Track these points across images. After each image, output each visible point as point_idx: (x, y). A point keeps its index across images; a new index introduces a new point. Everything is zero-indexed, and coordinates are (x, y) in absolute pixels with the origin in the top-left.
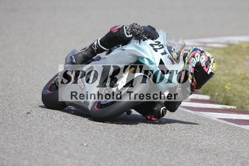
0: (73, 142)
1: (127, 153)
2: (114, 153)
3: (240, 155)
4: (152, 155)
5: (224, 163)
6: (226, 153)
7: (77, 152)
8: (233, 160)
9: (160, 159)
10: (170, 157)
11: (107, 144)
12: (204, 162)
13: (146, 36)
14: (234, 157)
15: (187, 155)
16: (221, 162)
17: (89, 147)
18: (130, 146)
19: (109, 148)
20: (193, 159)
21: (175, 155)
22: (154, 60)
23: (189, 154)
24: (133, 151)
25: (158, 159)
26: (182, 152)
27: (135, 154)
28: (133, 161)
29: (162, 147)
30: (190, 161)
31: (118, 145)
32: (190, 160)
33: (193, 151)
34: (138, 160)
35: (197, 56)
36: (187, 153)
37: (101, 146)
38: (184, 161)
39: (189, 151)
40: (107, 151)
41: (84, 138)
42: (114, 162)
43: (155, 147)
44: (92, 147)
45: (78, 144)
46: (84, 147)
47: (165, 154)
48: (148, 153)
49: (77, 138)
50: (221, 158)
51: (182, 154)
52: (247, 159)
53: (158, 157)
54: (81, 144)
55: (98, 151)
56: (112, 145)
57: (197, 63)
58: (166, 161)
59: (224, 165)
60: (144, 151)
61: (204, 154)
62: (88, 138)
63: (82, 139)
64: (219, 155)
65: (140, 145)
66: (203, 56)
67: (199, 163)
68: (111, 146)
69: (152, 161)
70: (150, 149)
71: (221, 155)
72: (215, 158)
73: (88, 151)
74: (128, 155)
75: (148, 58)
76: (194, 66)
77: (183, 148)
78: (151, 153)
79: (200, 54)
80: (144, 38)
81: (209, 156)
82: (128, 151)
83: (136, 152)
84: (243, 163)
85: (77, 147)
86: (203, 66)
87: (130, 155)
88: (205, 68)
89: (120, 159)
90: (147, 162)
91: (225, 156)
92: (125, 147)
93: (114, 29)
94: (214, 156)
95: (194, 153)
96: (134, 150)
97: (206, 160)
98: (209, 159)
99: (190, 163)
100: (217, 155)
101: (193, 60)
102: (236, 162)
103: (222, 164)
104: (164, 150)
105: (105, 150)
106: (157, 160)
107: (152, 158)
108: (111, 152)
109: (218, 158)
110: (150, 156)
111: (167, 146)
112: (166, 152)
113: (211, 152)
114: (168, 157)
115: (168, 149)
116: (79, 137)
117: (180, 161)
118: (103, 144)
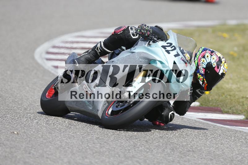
0: (3, 131)
1: (58, 140)
2: (45, 141)
3: (169, 141)
4: (82, 142)
5: (154, 149)
6: (156, 140)
7: (8, 140)
8: (163, 146)
9: (90, 146)
10: (100, 144)
11: (37, 132)
12: (134, 148)
13: (156, 38)
14: (164, 143)
15: (117, 141)
16: (151, 149)
17: (19, 135)
18: (61, 134)
19: (40, 136)
20: (123, 146)
21: (105, 142)
22: (167, 62)
23: (120, 140)
24: (64, 139)
25: (88, 146)
26: (112, 139)
27: (66, 142)
28: (64, 149)
29: (92, 134)
30: (121, 148)
31: (49, 133)
32: (121, 146)
33: (123, 137)
34: (68, 148)
35: (208, 56)
36: (117, 139)
37: (31, 134)
38: (115, 148)
39: (119, 138)
40: (38, 139)
41: (14, 126)
42: (45, 150)
43: (85, 134)
44: (23, 135)
45: (9, 132)
46: (15, 135)
47: (96, 141)
48: (78, 140)
49: (8, 126)
50: (151, 144)
51: (112, 141)
52: (177, 145)
53: (89, 144)
54: (12, 132)
55: (28, 139)
56: (43, 133)
57: (208, 63)
58: (97, 148)
59: (154, 151)
60: (75, 139)
61: (134, 141)
62: (19, 126)
63: (13, 127)
64: (149, 141)
65: (70, 132)
66: (214, 57)
67: (129, 150)
68: (41, 134)
69: (83, 148)
70: (80, 136)
71: (151, 142)
72: (145, 145)
73: (19, 139)
74: (58, 142)
75: (161, 60)
76: (205, 66)
77: (113, 134)
78: (82, 140)
79: (210, 54)
80: (153, 39)
81: (139, 142)
82: (59, 139)
83: (67, 139)
84: (173, 149)
85: (8, 136)
86: (214, 66)
87: (60, 142)
88: (216, 69)
89: (50, 146)
90: (78, 149)
91: (154, 142)
92: (55, 135)
93: (119, 30)
94: (143, 142)
95: (124, 139)
96: (65, 137)
97: (136, 146)
98: (140, 145)
99: (121, 149)
100: (146, 141)
101: (204, 61)
102: (166, 148)
103: (152, 150)
104: (95, 138)
105: (35, 138)
106: (87, 148)
107: (83, 145)
108: (41, 140)
109: (148, 144)
110: (81, 143)
111: (97, 134)
112: (96, 139)
113: (141, 139)
114: (99, 144)
115: (98, 136)
116: (10, 125)
117: (110, 148)
118: (34, 132)
